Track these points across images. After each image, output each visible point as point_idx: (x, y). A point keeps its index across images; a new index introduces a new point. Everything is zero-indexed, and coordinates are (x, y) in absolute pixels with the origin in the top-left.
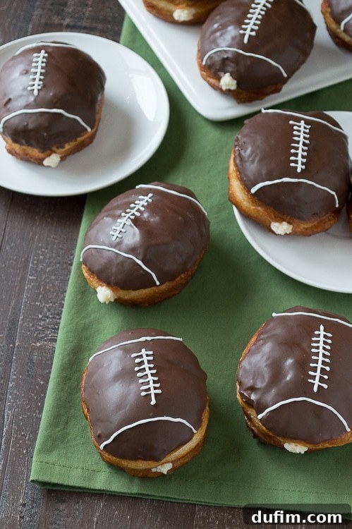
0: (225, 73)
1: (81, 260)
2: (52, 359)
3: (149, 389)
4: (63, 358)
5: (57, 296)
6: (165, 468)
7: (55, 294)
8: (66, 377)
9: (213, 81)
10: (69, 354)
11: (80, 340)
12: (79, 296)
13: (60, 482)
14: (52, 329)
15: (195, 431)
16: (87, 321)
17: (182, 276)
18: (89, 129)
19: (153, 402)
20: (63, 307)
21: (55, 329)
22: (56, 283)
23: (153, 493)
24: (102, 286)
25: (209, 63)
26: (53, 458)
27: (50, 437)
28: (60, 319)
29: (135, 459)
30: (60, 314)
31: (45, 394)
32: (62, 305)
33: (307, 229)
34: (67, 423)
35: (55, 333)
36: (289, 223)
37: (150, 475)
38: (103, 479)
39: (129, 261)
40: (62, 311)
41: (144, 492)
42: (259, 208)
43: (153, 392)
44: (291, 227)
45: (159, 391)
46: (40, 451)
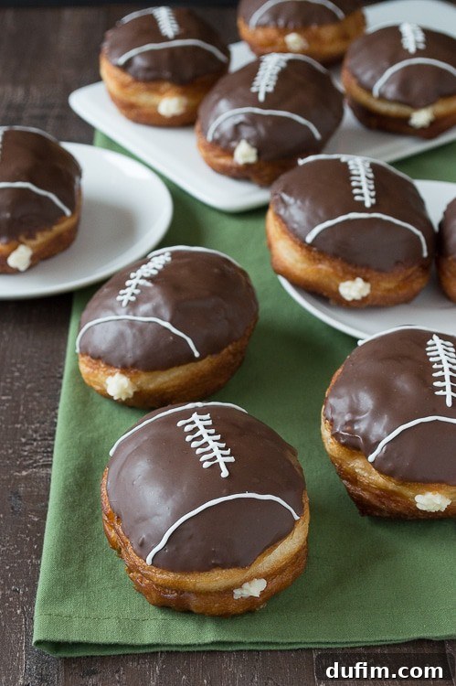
0: (239, 142)
1: (78, 351)
2: (48, 489)
3: (215, 458)
4: (66, 479)
5: (46, 414)
6: (256, 588)
7: (42, 412)
8: (74, 502)
9: (223, 161)
10: (74, 474)
11: (88, 457)
12: (79, 407)
13: (84, 639)
14: (44, 452)
15: (297, 518)
16: (96, 435)
17: (230, 347)
18: (68, 212)
19: (225, 473)
20: (56, 426)
21: (48, 452)
22: (43, 400)
23: (239, 639)
24: (112, 374)
25: (217, 136)
26: (68, 608)
27: (59, 580)
28: (53, 440)
29: (206, 567)
30: (53, 434)
31: (43, 533)
32: (55, 425)
33: (389, 290)
34: (83, 561)
35: (48, 456)
36: (366, 280)
37: (232, 608)
38: (154, 629)
39: (151, 325)
40: (55, 431)
41: (225, 639)
42: (320, 266)
43: (221, 461)
44: (368, 286)
45: (232, 459)
46: (45, 602)
